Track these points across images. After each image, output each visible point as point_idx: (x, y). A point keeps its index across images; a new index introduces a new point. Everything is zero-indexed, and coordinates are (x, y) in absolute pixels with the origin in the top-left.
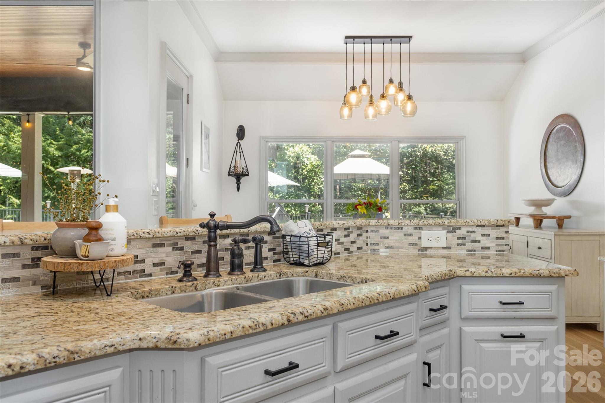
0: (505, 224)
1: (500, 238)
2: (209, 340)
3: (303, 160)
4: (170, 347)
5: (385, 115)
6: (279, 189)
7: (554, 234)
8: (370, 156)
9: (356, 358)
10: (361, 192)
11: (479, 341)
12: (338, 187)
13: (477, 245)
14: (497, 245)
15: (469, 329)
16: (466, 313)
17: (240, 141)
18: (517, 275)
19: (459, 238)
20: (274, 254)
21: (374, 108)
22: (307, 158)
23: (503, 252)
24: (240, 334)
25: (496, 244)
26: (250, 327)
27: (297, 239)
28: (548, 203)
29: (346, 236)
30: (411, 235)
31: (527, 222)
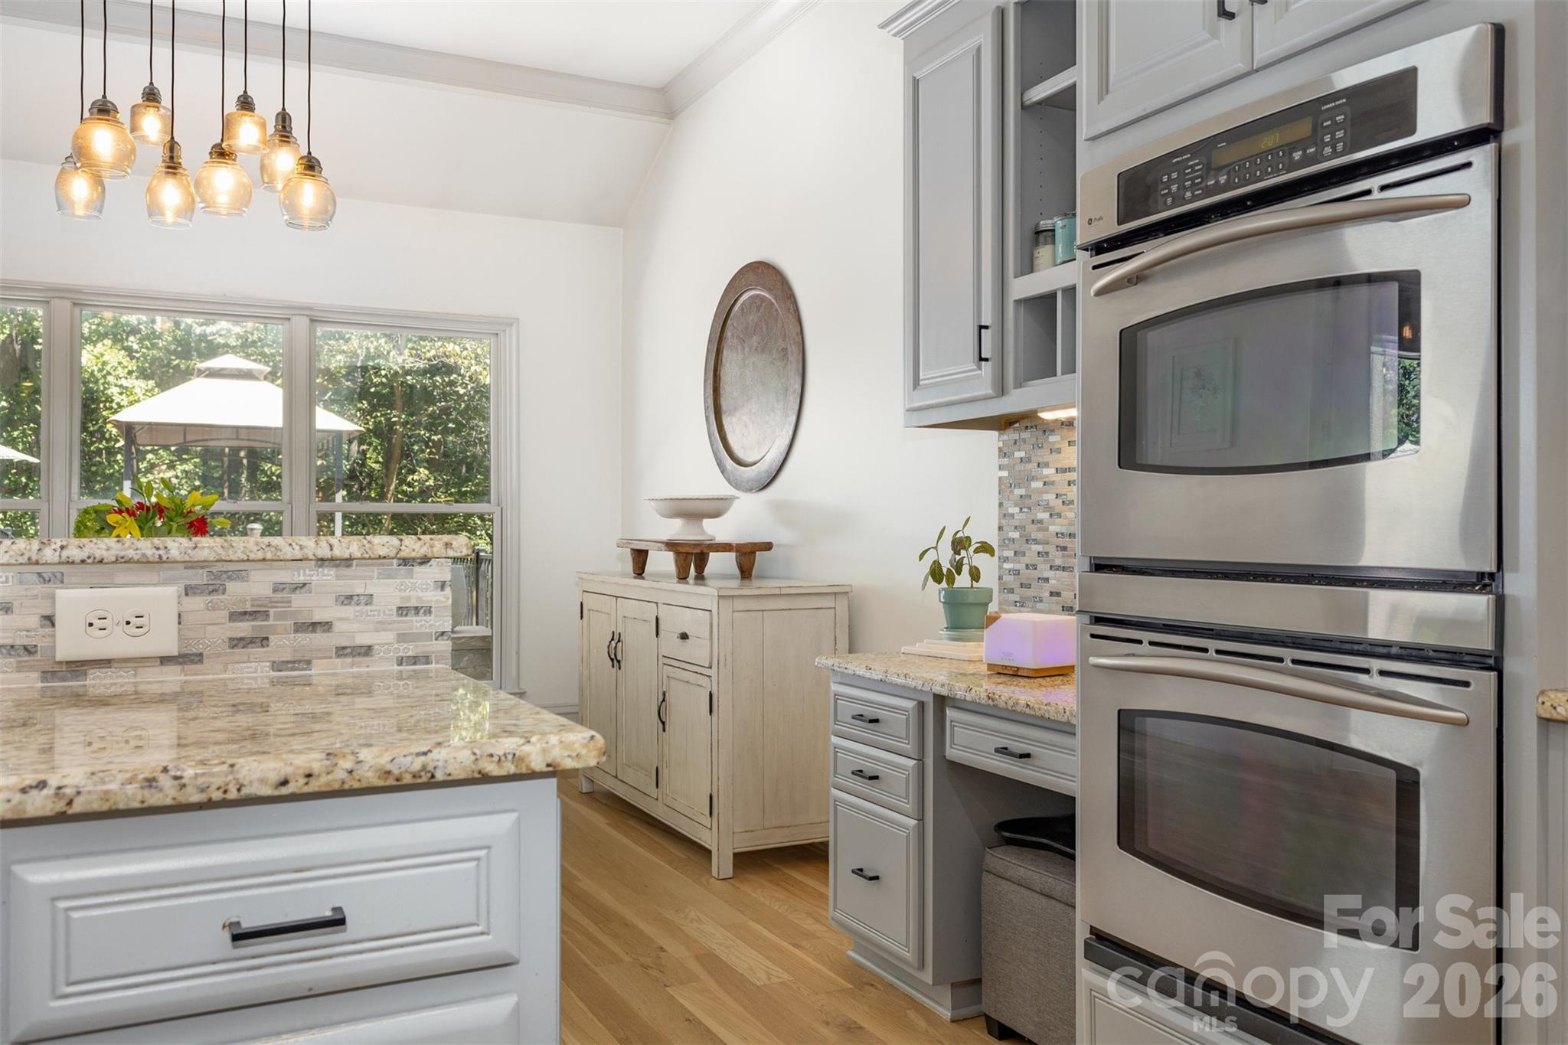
0: (430, 555)
3: (109, 392)
5: (229, 214)
7: (716, 594)
13: (319, 639)
14: (402, 638)
18: (314, 786)
19: (236, 616)
21: (186, 188)
22: (121, 386)
23: (428, 663)
25: (399, 635)
28: (716, 509)
31: (662, 562)
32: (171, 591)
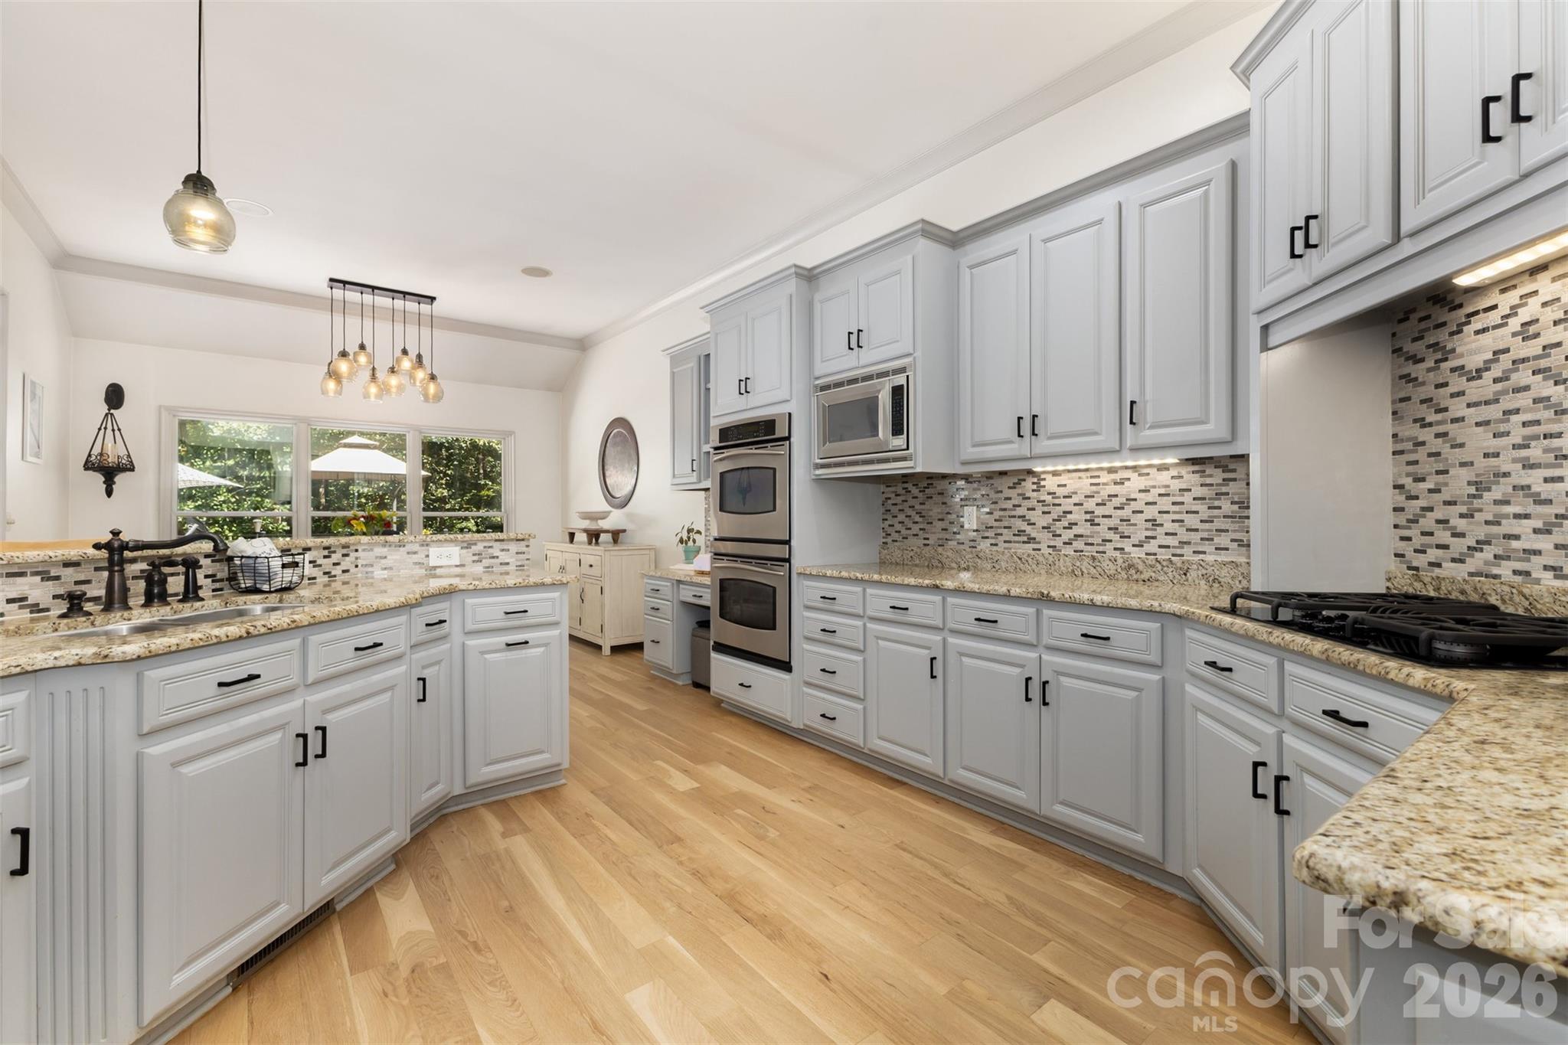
1: (521, 553)
2: (150, 652)
4: (99, 661)
5: (396, 395)
6: (194, 492)
7: (604, 549)
8: (375, 447)
9: (332, 671)
10: (367, 500)
11: (483, 653)
12: (322, 490)
13: (495, 560)
15: (473, 642)
16: (470, 627)
17: (112, 411)
18: (521, 585)
19: (474, 555)
20: (213, 581)
21: (379, 386)
23: (524, 567)
24: (187, 646)
25: (516, 559)
26: (200, 639)
27: (251, 561)
28: (604, 516)
29: (325, 557)
30: (415, 553)
31: (581, 537)
32: (458, 548)
